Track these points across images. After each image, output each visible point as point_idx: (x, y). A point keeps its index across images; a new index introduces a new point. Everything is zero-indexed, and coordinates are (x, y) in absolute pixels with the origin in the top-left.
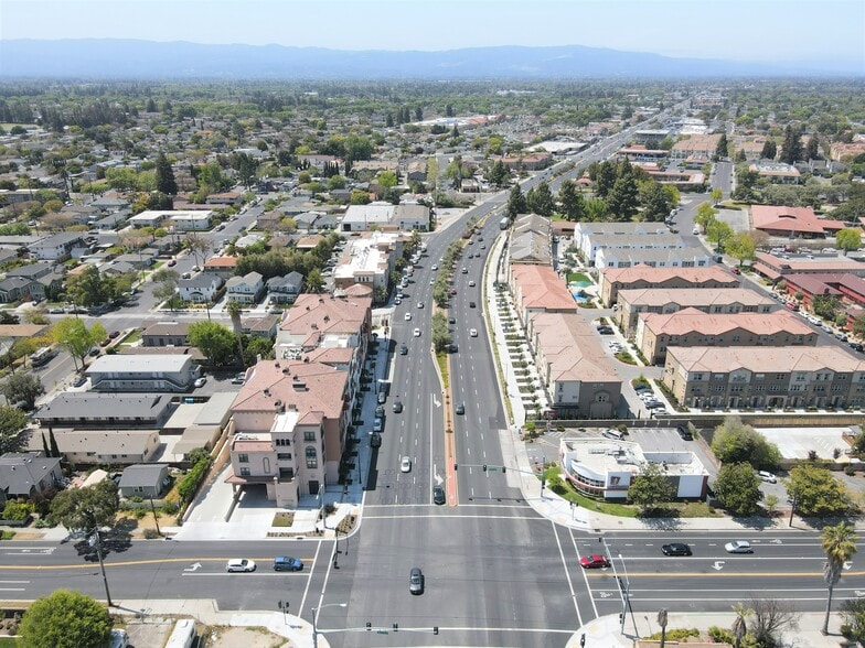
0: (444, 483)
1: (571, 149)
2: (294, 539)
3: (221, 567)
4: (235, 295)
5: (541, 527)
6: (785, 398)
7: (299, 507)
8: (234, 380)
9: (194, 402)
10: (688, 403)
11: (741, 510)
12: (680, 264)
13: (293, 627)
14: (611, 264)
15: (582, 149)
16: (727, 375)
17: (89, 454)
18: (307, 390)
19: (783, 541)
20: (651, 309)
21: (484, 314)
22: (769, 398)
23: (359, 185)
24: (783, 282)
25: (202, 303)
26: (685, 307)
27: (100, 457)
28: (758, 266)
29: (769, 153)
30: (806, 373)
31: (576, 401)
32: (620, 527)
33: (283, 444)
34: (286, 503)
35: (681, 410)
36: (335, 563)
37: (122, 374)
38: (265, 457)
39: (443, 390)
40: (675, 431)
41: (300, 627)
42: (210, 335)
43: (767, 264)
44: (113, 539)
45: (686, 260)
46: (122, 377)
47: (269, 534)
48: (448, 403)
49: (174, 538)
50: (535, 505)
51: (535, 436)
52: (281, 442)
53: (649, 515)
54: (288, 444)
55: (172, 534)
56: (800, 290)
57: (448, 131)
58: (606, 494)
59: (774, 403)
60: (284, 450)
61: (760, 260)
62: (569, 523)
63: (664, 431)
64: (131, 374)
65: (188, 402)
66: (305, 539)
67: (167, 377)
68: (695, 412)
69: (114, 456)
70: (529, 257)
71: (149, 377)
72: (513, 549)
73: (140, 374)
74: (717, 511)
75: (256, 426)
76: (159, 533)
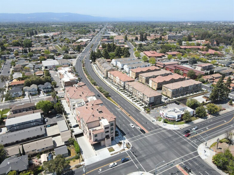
0: (140, 128)
1: (88, 41)
2: (119, 153)
3: (108, 167)
4: (31, 92)
5: (170, 131)
6: (188, 92)
7: (112, 145)
8: (57, 117)
9: (50, 126)
10: (172, 97)
11: (203, 116)
12: (144, 66)
13: (141, 174)
14: (130, 68)
15: (91, 40)
16: (178, 89)
17: (33, 151)
18: (102, 112)
19: (213, 120)
20: (151, 77)
21: (108, 85)
22: (186, 92)
23: (37, 55)
24: (165, 68)
25: (20, 97)
26: (158, 76)
27: (38, 150)
28: (157, 65)
29: (137, 39)
30: (191, 86)
31: (153, 101)
32: (184, 127)
33: (107, 128)
34: (109, 145)
35: (172, 99)
36: (135, 155)
37: (19, 124)
38: (102, 133)
39: (117, 106)
40: (174, 103)
41: (143, 174)
42: (46, 105)
43: (159, 64)
44: (66, 172)
45: (145, 65)
46: (19, 125)
47: (111, 154)
48: (122, 109)
49: (86, 165)
50: (164, 127)
51: (149, 112)
52: (106, 128)
53: (187, 122)
54: (108, 128)
55: (84, 164)
56: (170, 69)
57: (49, 37)
58: (176, 120)
59: (187, 93)
60: (107, 130)
61: (157, 63)
62: (174, 129)
63: (173, 104)
64: (22, 123)
65: (48, 127)
66: (121, 152)
67: (36, 121)
68: (174, 99)
69: (43, 149)
70: (111, 69)
71: (30, 122)
72: (169, 138)
73: (26, 122)
74: (197, 118)
75: (93, 126)
76: (80, 165)
